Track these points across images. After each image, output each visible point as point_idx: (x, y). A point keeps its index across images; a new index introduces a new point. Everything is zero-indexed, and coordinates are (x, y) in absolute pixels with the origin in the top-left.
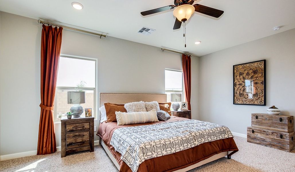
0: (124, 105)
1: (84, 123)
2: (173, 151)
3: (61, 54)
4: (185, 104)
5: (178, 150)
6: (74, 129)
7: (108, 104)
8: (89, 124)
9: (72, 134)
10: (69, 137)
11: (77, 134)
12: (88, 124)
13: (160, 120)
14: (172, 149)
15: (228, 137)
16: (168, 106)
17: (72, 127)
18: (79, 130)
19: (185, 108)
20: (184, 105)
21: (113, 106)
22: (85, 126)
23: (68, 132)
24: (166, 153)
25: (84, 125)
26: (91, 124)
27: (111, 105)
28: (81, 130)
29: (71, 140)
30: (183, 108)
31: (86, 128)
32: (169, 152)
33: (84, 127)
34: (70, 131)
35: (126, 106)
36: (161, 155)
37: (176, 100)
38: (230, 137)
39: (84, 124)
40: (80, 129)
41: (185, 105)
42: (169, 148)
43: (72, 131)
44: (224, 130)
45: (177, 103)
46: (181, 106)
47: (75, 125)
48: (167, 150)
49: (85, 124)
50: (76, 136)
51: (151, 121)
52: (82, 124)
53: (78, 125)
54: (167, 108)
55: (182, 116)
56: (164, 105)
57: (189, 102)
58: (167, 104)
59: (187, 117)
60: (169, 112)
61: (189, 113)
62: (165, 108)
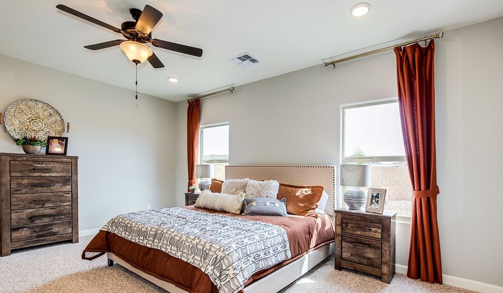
16: (306, 194)
19: (376, 206)
20: (377, 196)
30: (373, 206)
35: (225, 183)
45: (357, 190)
46: (368, 199)
54: (301, 197)
55: (352, 225)
56: (298, 189)
57: (420, 189)
58: (307, 189)
59: (376, 232)
60: (302, 205)
61: (382, 222)
62: (296, 196)
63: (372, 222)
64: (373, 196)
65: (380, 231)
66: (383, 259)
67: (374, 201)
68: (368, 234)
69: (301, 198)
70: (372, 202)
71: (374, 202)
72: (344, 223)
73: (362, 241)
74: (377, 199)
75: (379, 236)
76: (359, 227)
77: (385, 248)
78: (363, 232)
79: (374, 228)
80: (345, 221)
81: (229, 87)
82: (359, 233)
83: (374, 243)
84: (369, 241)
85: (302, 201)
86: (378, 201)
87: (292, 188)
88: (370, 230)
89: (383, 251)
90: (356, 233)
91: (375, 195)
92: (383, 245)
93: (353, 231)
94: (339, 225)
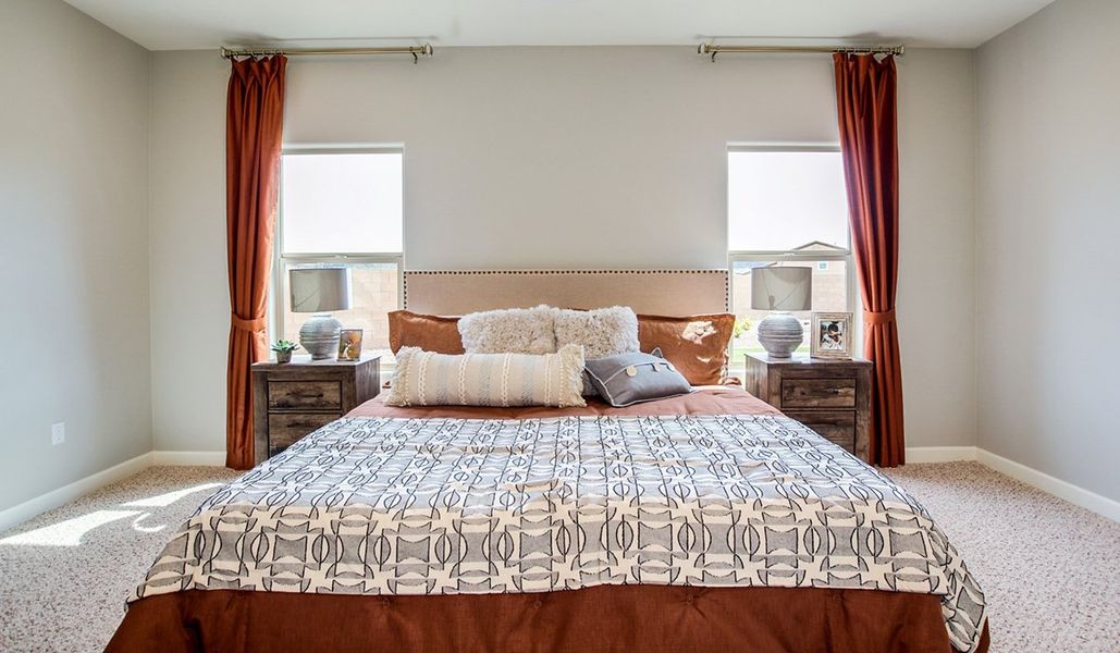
0: (456, 320)
1: (321, 381)
2: (379, 583)
3: (284, 146)
4: (840, 326)
5: (416, 583)
6: (292, 400)
7: (399, 315)
8: (337, 387)
9: (284, 417)
10: (277, 426)
11: (300, 418)
12: (335, 386)
13: (596, 399)
14: (370, 574)
15: (884, 586)
16: (711, 330)
17: (284, 393)
18: (305, 404)
19: (835, 346)
20: (834, 327)
21: (418, 324)
22: (326, 395)
23: (274, 406)
24: (328, 583)
25: (320, 388)
26: (345, 389)
27: (415, 320)
28: (312, 405)
29: (283, 437)
30: (826, 346)
31: (328, 403)
32: (348, 585)
33: (322, 395)
34: (279, 406)
35: (465, 324)
36: (296, 589)
37: (772, 299)
38: (902, 586)
39: (321, 384)
40: (308, 401)
41: (836, 329)
42: (356, 562)
43: (284, 405)
44: (859, 525)
45: (785, 317)
46: (813, 334)
47: (293, 387)
48: (341, 567)
49: (325, 386)
50: (298, 424)
51: (537, 399)
52: (316, 384)
53: (302, 386)
54: (698, 341)
55: (802, 389)
56: (682, 324)
57: (879, 310)
58: (703, 324)
59: (846, 395)
60: (706, 360)
61: (856, 374)
62: (685, 341)
63: (839, 376)
64: (823, 328)
65: (853, 392)
66: (858, 445)
67: (826, 336)
68: (831, 401)
69: (699, 345)
70: (822, 340)
71: (828, 339)
72: (786, 388)
73: (822, 418)
74: (834, 333)
75: (850, 401)
76: (816, 392)
77: (862, 423)
78: (823, 400)
79: (842, 388)
80: (788, 383)
81: (415, 45)
82: (815, 403)
83: (844, 418)
84: (834, 416)
85: (702, 351)
86: (836, 336)
87: (668, 324)
88: (837, 392)
89: (858, 428)
90: (809, 404)
91: (827, 325)
92: (858, 417)
93: (804, 400)
94: (775, 394)
